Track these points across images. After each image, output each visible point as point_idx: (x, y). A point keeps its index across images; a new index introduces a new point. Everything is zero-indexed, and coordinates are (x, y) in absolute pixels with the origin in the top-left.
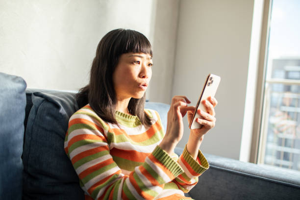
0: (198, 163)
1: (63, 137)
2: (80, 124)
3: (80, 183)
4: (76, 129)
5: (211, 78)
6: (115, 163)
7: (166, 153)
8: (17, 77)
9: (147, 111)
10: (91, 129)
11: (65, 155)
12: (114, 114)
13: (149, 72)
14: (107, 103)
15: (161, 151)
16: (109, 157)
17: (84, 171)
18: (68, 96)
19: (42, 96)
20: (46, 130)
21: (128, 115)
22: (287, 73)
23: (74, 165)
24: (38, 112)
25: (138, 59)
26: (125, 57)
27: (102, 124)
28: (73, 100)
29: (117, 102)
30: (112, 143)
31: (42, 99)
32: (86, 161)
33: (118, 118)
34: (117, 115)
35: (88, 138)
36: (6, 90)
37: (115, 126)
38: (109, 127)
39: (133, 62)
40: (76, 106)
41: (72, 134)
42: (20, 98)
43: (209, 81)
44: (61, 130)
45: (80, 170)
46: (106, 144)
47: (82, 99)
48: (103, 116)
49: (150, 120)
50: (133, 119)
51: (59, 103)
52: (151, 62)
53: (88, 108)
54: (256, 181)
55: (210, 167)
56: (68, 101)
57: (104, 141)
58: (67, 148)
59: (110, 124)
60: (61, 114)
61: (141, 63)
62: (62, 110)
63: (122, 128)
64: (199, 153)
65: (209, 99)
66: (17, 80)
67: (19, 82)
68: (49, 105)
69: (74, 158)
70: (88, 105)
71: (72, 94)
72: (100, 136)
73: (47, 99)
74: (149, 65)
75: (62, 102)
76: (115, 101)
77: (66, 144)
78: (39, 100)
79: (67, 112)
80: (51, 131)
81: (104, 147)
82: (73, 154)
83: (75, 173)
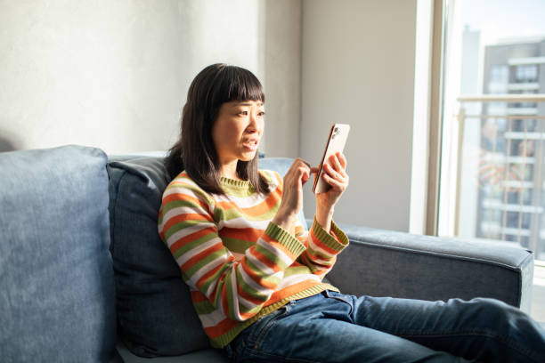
0: (336, 239)
1: (155, 219)
2: (177, 200)
3: (183, 277)
4: (173, 207)
5: (337, 129)
6: (225, 248)
7: (283, 229)
8: (95, 149)
9: (263, 172)
10: (191, 206)
11: (160, 242)
12: (218, 181)
13: (260, 124)
14: (207, 168)
15: (276, 226)
16: (218, 240)
17: (188, 262)
18: (154, 162)
19: (121, 167)
20: (133, 212)
21: (238, 180)
22: (513, 69)
23: (174, 255)
24: (120, 189)
25: (244, 109)
26: (227, 107)
27: (206, 198)
28: (163, 169)
29: (221, 166)
30: (220, 222)
31: (122, 171)
32: (189, 249)
33: (224, 186)
34: (223, 182)
35: (190, 219)
36: (87, 167)
37: (222, 198)
38: (214, 201)
39: (238, 114)
40: (168, 176)
41: (168, 215)
42: (103, 176)
43: (334, 133)
44: (152, 210)
45: (181, 261)
46: (212, 225)
47: (173, 166)
48: (205, 185)
49: (267, 186)
50: (245, 186)
51: (146, 175)
52: (262, 109)
53: (184, 176)
54: (422, 258)
55: (351, 243)
56: (157, 171)
57: (210, 221)
58: (162, 233)
59: (215, 196)
60: (150, 189)
61: (249, 113)
62: (151, 184)
63: (232, 200)
64: (332, 225)
65: (338, 155)
66: (96, 153)
67: (99, 155)
68: (133, 179)
69: (174, 245)
70: (184, 172)
71: (159, 160)
72: (204, 216)
73: (129, 171)
74: (260, 114)
75: (149, 173)
76: (218, 165)
77: (161, 228)
78: (118, 173)
79: (156, 185)
80: (139, 212)
81: (211, 229)
82: (171, 240)
83: (176, 264)
